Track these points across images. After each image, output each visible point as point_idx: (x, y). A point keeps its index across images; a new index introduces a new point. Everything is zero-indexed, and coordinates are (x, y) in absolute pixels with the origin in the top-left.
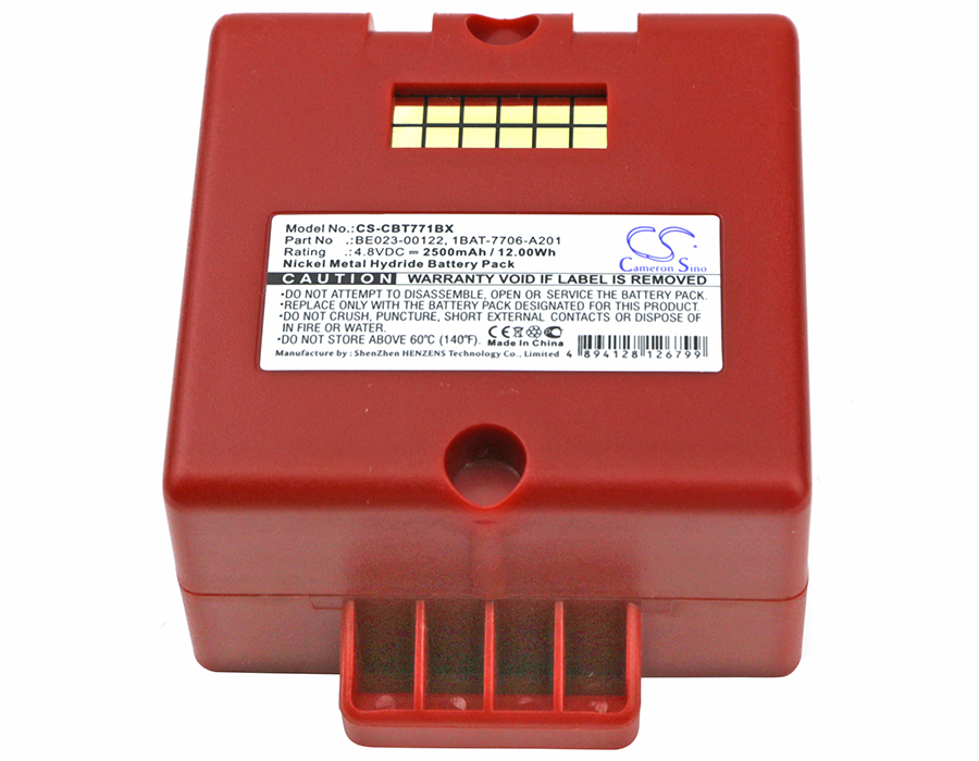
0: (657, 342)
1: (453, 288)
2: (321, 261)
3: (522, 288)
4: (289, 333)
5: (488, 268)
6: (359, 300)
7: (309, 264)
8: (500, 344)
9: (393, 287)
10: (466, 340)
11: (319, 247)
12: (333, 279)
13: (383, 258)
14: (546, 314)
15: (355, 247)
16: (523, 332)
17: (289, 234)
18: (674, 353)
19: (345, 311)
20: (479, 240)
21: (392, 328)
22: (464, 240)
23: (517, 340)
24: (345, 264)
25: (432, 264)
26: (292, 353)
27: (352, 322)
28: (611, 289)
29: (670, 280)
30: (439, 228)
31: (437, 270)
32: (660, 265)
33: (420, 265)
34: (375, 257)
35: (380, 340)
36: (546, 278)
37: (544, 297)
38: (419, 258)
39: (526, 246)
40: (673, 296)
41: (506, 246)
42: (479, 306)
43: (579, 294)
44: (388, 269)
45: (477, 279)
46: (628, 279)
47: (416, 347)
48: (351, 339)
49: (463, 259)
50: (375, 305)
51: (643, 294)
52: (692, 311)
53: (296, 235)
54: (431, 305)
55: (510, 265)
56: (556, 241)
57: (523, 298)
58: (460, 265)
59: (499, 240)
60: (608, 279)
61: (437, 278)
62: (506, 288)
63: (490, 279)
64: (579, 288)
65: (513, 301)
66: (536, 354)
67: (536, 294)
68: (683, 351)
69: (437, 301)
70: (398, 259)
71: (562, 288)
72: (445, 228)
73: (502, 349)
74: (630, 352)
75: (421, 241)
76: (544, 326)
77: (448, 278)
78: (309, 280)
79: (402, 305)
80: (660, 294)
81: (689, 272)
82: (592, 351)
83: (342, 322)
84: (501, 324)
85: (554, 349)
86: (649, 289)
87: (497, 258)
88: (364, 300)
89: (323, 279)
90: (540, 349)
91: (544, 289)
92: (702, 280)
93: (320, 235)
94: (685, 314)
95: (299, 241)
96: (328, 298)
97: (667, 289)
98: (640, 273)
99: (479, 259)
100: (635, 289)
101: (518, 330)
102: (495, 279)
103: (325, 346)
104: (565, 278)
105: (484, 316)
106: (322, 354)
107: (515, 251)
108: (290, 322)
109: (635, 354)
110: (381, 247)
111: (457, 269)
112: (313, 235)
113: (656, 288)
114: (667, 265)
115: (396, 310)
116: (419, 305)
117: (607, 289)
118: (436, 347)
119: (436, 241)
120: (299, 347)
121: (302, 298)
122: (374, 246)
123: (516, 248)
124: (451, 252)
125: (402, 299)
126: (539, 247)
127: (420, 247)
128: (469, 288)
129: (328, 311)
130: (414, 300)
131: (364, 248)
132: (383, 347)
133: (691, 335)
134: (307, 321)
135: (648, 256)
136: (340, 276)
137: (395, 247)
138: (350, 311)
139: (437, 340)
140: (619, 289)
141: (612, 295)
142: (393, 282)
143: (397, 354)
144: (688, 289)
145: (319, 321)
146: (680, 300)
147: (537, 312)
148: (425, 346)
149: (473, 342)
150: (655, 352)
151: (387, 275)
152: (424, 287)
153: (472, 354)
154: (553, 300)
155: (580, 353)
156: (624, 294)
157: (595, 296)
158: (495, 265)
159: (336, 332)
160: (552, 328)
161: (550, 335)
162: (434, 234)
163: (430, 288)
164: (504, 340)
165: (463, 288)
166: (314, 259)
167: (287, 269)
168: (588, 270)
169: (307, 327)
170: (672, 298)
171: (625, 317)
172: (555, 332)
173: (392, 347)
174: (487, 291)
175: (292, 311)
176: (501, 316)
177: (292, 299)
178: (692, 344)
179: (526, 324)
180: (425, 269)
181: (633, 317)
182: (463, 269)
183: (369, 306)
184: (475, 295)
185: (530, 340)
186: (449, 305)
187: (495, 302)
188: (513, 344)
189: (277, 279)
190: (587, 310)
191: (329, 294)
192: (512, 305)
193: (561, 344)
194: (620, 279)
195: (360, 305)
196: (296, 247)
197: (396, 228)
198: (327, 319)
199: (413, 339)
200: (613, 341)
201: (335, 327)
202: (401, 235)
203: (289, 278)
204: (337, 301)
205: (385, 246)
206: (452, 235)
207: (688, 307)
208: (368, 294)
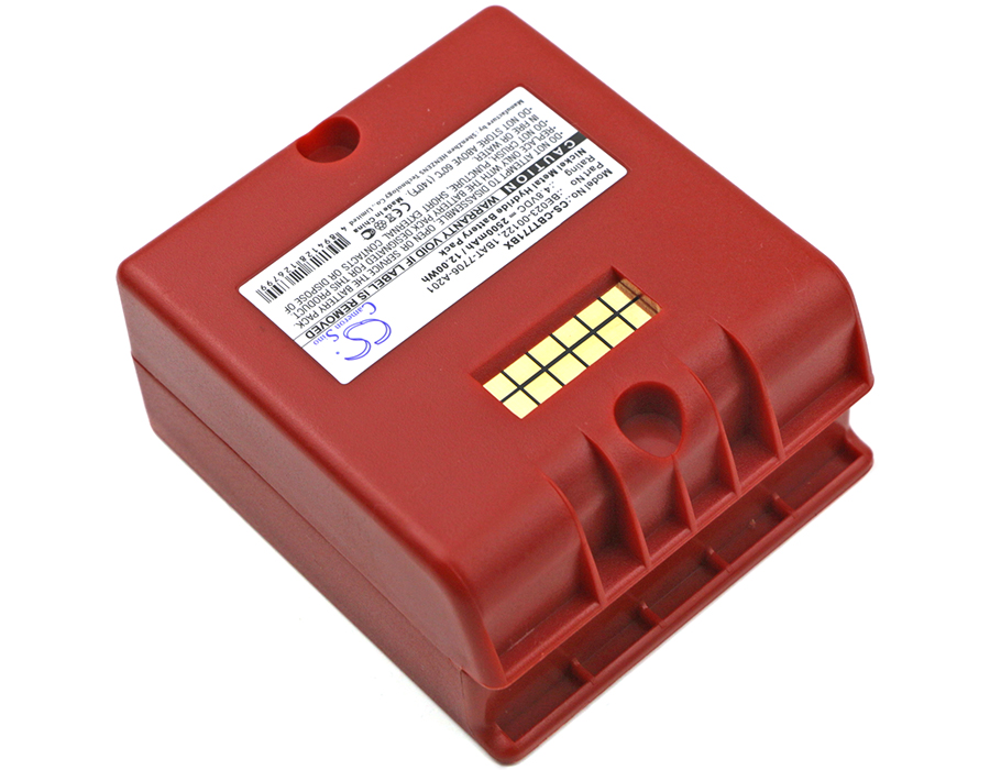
0: (297, 276)
1: (462, 213)
2: (564, 168)
3: (418, 245)
4: (530, 116)
5: (454, 240)
6: (511, 164)
7: (568, 161)
8: (394, 203)
9: (501, 185)
10: (417, 190)
11: (575, 175)
12: (541, 162)
13: (527, 197)
14: (385, 241)
15: (553, 191)
16: (387, 220)
17: (603, 170)
18: (278, 277)
19: (511, 152)
20: (481, 253)
21: (471, 164)
22: (491, 245)
23: (386, 213)
24: (546, 177)
25: (493, 217)
26: (513, 107)
27: (499, 149)
28: (361, 287)
29: (331, 320)
30: (516, 241)
31: (486, 216)
32: (347, 324)
33: (499, 211)
34: (533, 194)
35: (470, 152)
36: (411, 262)
37: (398, 249)
38: (505, 214)
39: (446, 271)
40: (318, 311)
41: (460, 261)
42: (433, 215)
43: (379, 268)
44: (516, 193)
45: (454, 229)
46: (359, 300)
47: (443, 164)
48: (487, 140)
49: (476, 235)
50: (497, 168)
51: (339, 298)
52: (295, 311)
53: (598, 171)
54: (463, 194)
55: (443, 253)
56: (432, 288)
57: (411, 238)
58: (475, 229)
59: (468, 262)
60: (371, 290)
61: (480, 211)
62: (428, 237)
63: (446, 235)
64: (382, 271)
65: (415, 233)
66: (364, 214)
67: (406, 247)
68: (275, 283)
69: (463, 199)
70: (516, 204)
71: (394, 263)
72: (511, 243)
73: (389, 201)
74: (308, 259)
75: (517, 225)
76: (379, 234)
77: (473, 216)
78: (556, 152)
79: (481, 181)
80: (327, 306)
81: (324, 333)
82: (332, 241)
83: (505, 145)
84: (406, 215)
85: (356, 225)
86: (338, 304)
87: (457, 250)
88: (508, 167)
89: (548, 159)
90: (365, 218)
91: (404, 254)
92: (310, 335)
93: (584, 182)
94: (298, 306)
95: (592, 169)
96: (531, 151)
97: (326, 313)
98: (354, 310)
99: (467, 241)
100: (346, 298)
101: (392, 219)
102: (441, 237)
103: (499, 124)
104: (398, 270)
105: (423, 211)
106: (494, 120)
107: (449, 263)
108: (537, 122)
109: (304, 259)
110: (538, 203)
111: (473, 225)
112: (588, 179)
113: (334, 308)
114: (343, 327)
115: (482, 174)
116: (471, 188)
117: (364, 284)
118: (431, 172)
119: (508, 232)
120: (513, 113)
121: (547, 140)
122: (542, 200)
123: (452, 265)
124: (490, 232)
125: (485, 183)
126: (438, 277)
127: (513, 221)
128: (451, 220)
129: (521, 144)
130: (477, 188)
131: (547, 195)
132: (463, 150)
133: (280, 297)
134: (527, 129)
135: (361, 323)
136: (541, 168)
137: (528, 210)
138: (509, 154)
139: (436, 177)
140: (356, 289)
141: (358, 283)
142: (503, 189)
143: (450, 152)
144: (312, 323)
145: (520, 135)
146: (310, 312)
147: (392, 238)
148: (438, 167)
149: (412, 192)
150: (292, 269)
151: (513, 190)
152: (480, 200)
153: (404, 185)
154: (391, 252)
155: (338, 234)
156: (350, 289)
157: (368, 274)
158: (452, 245)
159: (502, 136)
160: (372, 236)
161: (368, 231)
162: (515, 235)
163: (475, 203)
164: (394, 207)
165: (455, 218)
166: (569, 166)
167: (579, 147)
168: (389, 287)
169: (522, 127)
170: (316, 309)
171: (334, 276)
172: (367, 235)
173: (457, 153)
174: (438, 225)
175: (543, 129)
176: (412, 219)
177: (552, 135)
178: (274, 292)
179: (390, 226)
180: (493, 210)
181: (329, 279)
182: (469, 228)
183: (501, 165)
184: (443, 219)
185: (377, 219)
186: (452, 202)
187: (426, 225)
188: (386, 209)
189: (577, 139)
190: (363, 262)
191: (534, 154)
192: (413, 230)
193: (356, 231)
194: (364, 295)
195: (506, 161)
196: (589, 165)
197: (542, 221)
198: (516, 138)
199: (448, 168)
200: (326, 257)
201: (506, 139)
202: (534, 219)
203: (570, 144)
204: (523, 153)
205: (535, 205)
206: (501, 243)
207: (301, 312)
208: (510, 171)
